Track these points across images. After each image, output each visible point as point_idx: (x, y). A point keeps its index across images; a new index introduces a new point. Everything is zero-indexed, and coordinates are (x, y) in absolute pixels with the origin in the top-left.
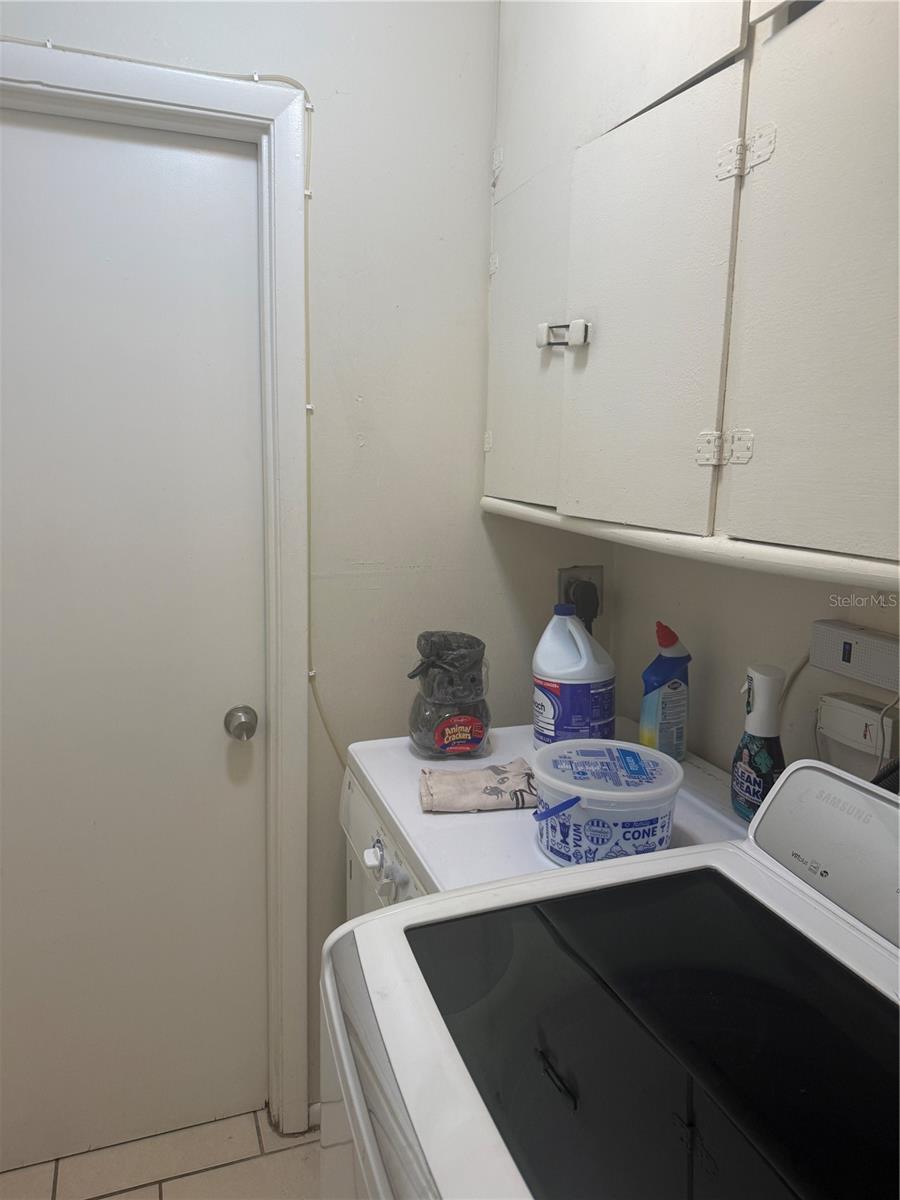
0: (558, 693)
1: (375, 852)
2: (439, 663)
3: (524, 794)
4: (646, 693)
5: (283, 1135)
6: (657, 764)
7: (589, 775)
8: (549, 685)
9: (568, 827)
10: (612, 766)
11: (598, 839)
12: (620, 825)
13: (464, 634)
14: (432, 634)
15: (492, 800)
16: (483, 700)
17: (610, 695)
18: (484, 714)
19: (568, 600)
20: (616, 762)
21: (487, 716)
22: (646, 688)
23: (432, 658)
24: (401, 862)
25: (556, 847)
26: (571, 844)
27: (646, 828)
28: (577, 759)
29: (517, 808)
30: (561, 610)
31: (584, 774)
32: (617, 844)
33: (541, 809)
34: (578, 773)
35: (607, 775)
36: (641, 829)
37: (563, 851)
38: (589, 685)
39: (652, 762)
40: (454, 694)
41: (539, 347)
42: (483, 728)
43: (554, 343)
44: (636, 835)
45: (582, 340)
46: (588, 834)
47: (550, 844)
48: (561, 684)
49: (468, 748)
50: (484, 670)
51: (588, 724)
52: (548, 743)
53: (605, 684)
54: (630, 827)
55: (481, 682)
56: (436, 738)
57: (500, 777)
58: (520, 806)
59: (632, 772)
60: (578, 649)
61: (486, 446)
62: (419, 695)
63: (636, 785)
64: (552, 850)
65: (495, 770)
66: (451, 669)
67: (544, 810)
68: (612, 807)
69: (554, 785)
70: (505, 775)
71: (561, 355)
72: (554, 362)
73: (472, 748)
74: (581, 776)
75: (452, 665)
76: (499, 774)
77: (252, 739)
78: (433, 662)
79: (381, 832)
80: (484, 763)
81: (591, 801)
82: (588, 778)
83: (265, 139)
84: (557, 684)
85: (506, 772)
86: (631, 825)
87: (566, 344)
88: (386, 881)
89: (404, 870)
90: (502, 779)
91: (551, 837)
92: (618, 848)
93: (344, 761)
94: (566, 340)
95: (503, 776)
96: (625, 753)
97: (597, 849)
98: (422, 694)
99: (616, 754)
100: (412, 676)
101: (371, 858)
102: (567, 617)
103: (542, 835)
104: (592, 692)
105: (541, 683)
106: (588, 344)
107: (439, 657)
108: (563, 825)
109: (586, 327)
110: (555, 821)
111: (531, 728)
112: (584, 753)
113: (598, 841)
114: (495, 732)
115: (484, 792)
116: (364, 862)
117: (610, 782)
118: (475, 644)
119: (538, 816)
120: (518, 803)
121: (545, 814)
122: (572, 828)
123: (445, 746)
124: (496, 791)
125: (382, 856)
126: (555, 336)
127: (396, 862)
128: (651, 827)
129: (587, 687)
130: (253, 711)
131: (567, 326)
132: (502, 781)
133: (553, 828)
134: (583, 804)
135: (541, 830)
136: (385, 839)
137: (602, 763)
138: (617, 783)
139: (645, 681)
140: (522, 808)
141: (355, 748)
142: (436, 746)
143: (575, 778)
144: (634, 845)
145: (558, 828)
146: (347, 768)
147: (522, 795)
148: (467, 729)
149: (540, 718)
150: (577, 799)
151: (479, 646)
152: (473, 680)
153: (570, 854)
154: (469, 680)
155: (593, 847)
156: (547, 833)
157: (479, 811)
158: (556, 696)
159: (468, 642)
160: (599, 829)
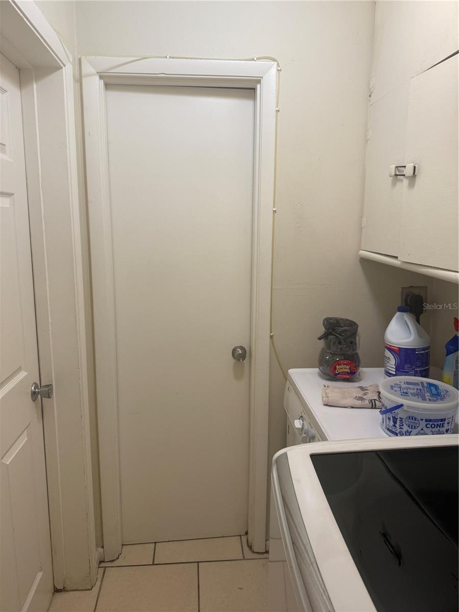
0: (398, 352)
1: (300, 422)
2: (333, 333)
3: (376, 401)
4: (447, 355)
5: (253, 552)
6: (448, 392)
7: (409, 394)
8: (393, 348)
9: (397, 419)
10: (423, 391)
11: (412, 426)
12: (424, 420)
13: (347, 319)
14: (331, 319)
15: (359, 403)
16: (357, 353)
17: (427, 354)
18: (357, 360)
19: (407, 304)
20: (425, 389)
21: (359, 361)
22: (447, 352)
23: (330, 331)
24: (312, 427)
25: (390, 428)
26: (398, 427)
27: (439, 423)
28: (403, 386)
29: (372, 408)
30: (401, 310)
31: (406, 393)
32: (422, 429)
33: (383, 409)
34: (404, 393)
35: (420, 395)
36: (436, 423)
37: (393, 430)
38: (415, 349)
39: (445, 391)
40: (341, 348)
41: (390, 176)
42: (357, 367)
43: (398, 175)
44: (433, 426)
45: (412, 174)
46: (407, 423)
47: (387, 426)
48: (399, 348)
49: (348, 377)
50: (357, 338)
51: (414, 369)
52: (390, 377)
53: (424, 349)
54: (430, 422)
55: (356, 344)
56: (332, 370)
57: (364, 392)
58: (373, 407)
59: (433, 394)
60: (410, 330)
61: (363, 225)
62: (324, 348)
63: (434, 401)
64: (388, 429)
65: (362, 388)
66: (340, 337)
67: (384, 409)
68: (420, 411)
69: (391, 398)
70: (367, 391)
71: (402, 181)
72: (399, 184)
73: (351, 376)
74: (404, 394)
75: (340, 335)
76: (364, 391)
77: (244, 361)
78: (331, 332)
79: (303, 413)
80: (356, 384)
81: (409, 407)
82: (408, 396)
83: (258, 86)
84: (398, 347)
85: (367, 390)
86: (430, 421)
87: (404, 175)
88: (304, 435)
89: (313, 431)
90: (365, 393)
91: (388, 423)
92: (422, 432)
93: (286, 377)
94: (404, 174)
95: (366, 392)
96: (430, 385)
97: (411, 431)
98: (325, 347)
99: (426, 385)
100: (320, 339)
101: (298, 424)
102: (404, 314)
103: (383, 422)
104: (416, 353)
105: (389, 346)
106: (416, 176)
107: (334, 330)
108: (394, 418)
109: (415, 167)
110: (389, 415)
111: (383, 369)
112: (408, 383)
113: (412, 427)
114: (363, 370)
115: (355, 398)
116: (295, 426)
117: (420, 399)
118: (353, 325)
119: (382, 413)
120: (372, 406)
121: (385, 411)
122: (399, 419)
123: (336, 375)
124: (361, 399)
125: (303, 424)
126: (399, 171)
127: (309, 427)
128: (442, 423)
129: (414, 350)
130: (244, 348)
131: (405, 167)
132: (365, 394)
133: (389, 419)
134: (405, 408)
135: (383, 419)
136: (305, 416)
137: (417, 389)
138: (424, 399)
139: (446, 349)
140: (375, 408)
141: (291, 371)
142: (332, 374)
143: (402, 395)
144: (431, 431)
145: (392, 419)
146: (288, 381)
147: (375, 402)
148: (348, 367)
149: (388, 365)
150: (402, 405)
151: (355, 326)
152: (351, 343)
153: (397, 432)
154: (349, 342)
155: (410, 430)
156: (386, 421)
157: (352, 407)
158: (397, 354)
159: (349, 323)
160: (413, 421)
